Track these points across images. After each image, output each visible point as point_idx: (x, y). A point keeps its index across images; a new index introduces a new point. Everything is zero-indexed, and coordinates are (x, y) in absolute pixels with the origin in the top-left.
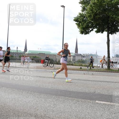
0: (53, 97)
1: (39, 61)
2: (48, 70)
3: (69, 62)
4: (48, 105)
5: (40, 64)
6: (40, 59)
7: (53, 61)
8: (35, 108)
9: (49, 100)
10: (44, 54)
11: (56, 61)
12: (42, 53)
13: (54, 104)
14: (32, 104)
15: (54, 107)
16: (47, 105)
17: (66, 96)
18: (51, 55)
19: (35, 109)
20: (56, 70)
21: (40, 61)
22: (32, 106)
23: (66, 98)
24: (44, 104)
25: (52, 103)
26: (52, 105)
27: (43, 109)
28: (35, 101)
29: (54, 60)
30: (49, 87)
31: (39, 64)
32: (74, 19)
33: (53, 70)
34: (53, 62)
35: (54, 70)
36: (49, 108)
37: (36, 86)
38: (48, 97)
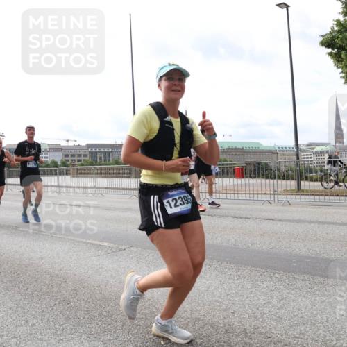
0: (277, 275)
1: (228, 171)
2: (256, 196)
3: (319, 173)
4: (264, 300)
5: (231, 179)
6: (231, 164)
7: (271, 170)
8: (224, 307)
9: (266, 284)
10: (243, 149)
11: (279, 170)
12: (236, 149)
13: (280, 298)
14: (214, 296)
15: (282, 307)
16: (259, 299)
17: (315, 275)
18: (262, 152)
19: (225, 310)
20: (279, 196)
21: (230, 170)
22: (216, 301)
23: (318, 279)
24: (252, 295)
25: (276, 293)
26: (275, 301)
27: (250, 312)
28: (225, 286)
29: (273, 165)
30: (264, 247)
31: (228, 179)
32: (321, 39)
33: (272, 196)
34: (271, 174)
35: (276, 196)
36: (266, 310)
37: (224, 244)
38: (261, 275)
